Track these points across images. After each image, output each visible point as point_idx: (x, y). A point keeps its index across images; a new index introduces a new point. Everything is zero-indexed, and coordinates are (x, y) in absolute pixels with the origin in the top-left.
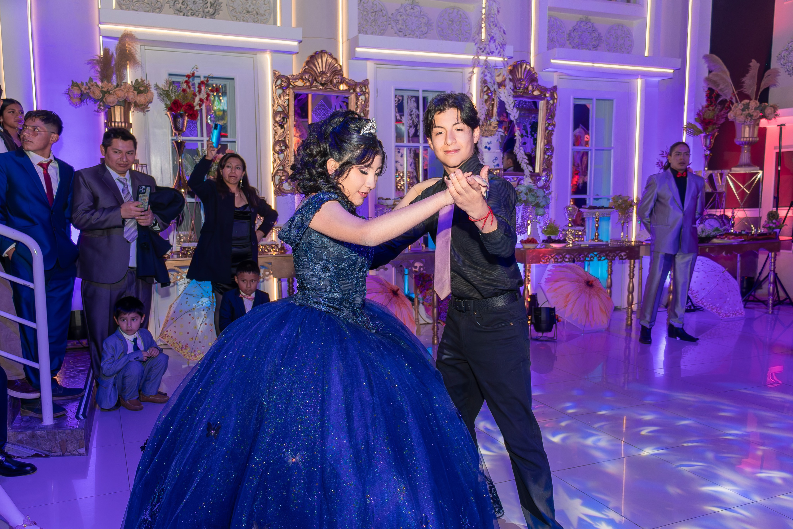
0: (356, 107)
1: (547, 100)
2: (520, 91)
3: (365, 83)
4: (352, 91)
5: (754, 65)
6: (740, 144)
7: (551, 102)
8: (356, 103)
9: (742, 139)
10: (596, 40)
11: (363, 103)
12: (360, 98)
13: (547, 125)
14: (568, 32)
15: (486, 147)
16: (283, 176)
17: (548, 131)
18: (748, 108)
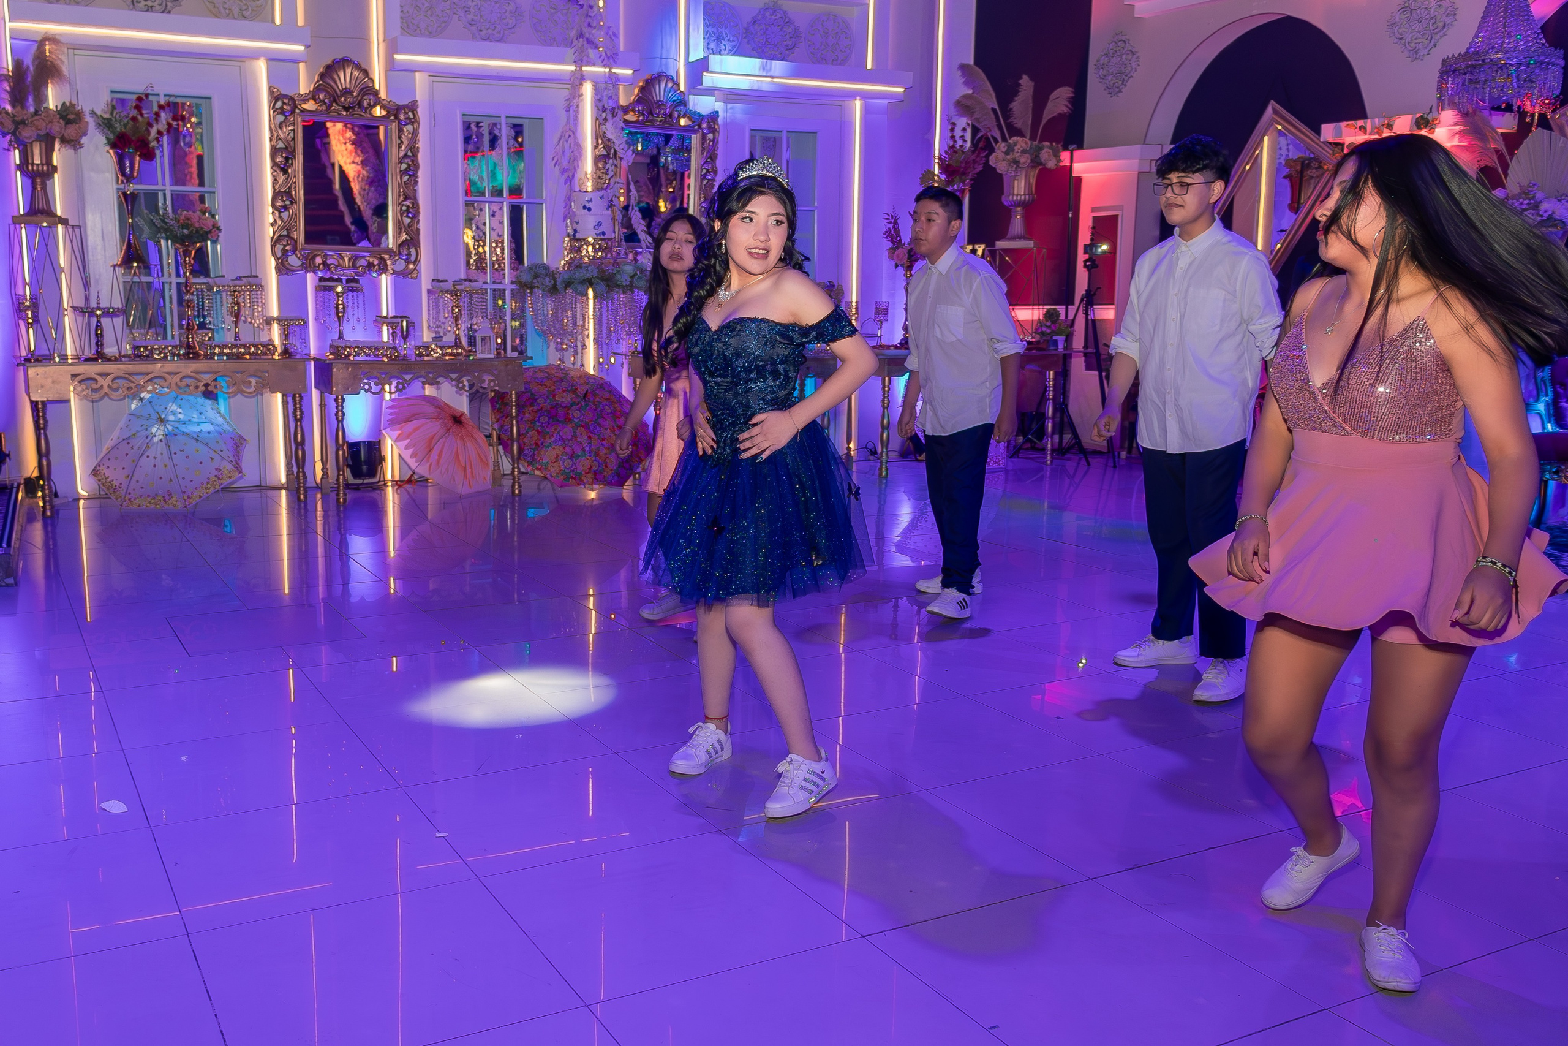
0: (399, 142)
1: (703, 133)
2: (659, 119)
3: (413, 107)
4: (392, 118)
5: (1026, 84)
6: (1012, 205)
7: (710, 136)
8: (400, 137)
9: (1015, 198)
10: (791, 37)
11: (410, 136)
12: (405, 129)
13: (704, 171)
14: (745, 25)
15: (585, 207)
16: (288, 244)
17: (705, 182)
18: (1013, 150)
